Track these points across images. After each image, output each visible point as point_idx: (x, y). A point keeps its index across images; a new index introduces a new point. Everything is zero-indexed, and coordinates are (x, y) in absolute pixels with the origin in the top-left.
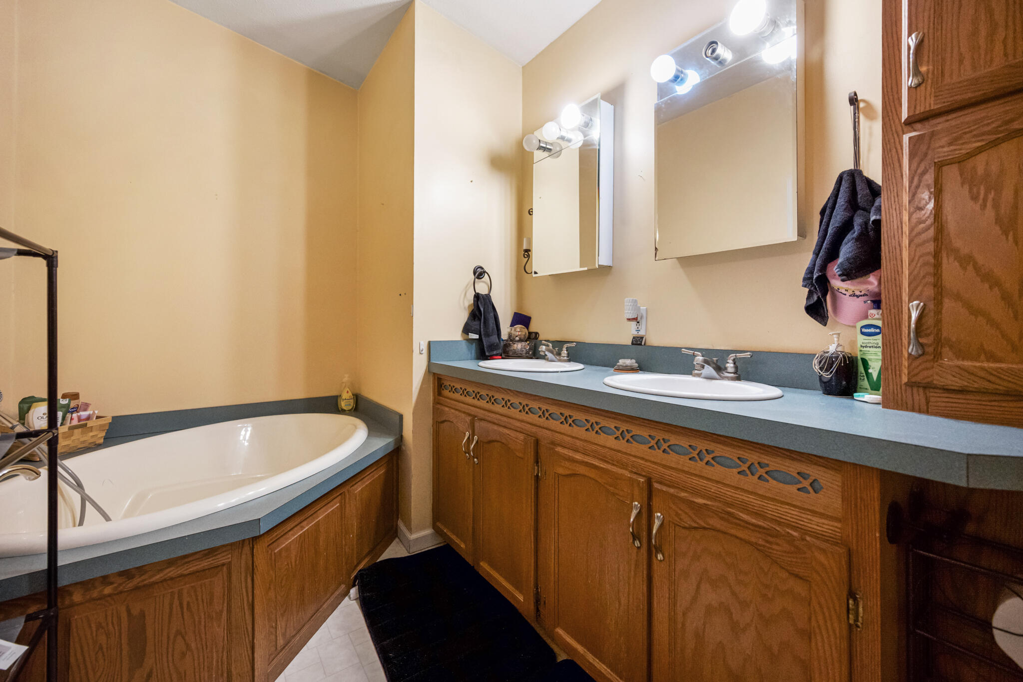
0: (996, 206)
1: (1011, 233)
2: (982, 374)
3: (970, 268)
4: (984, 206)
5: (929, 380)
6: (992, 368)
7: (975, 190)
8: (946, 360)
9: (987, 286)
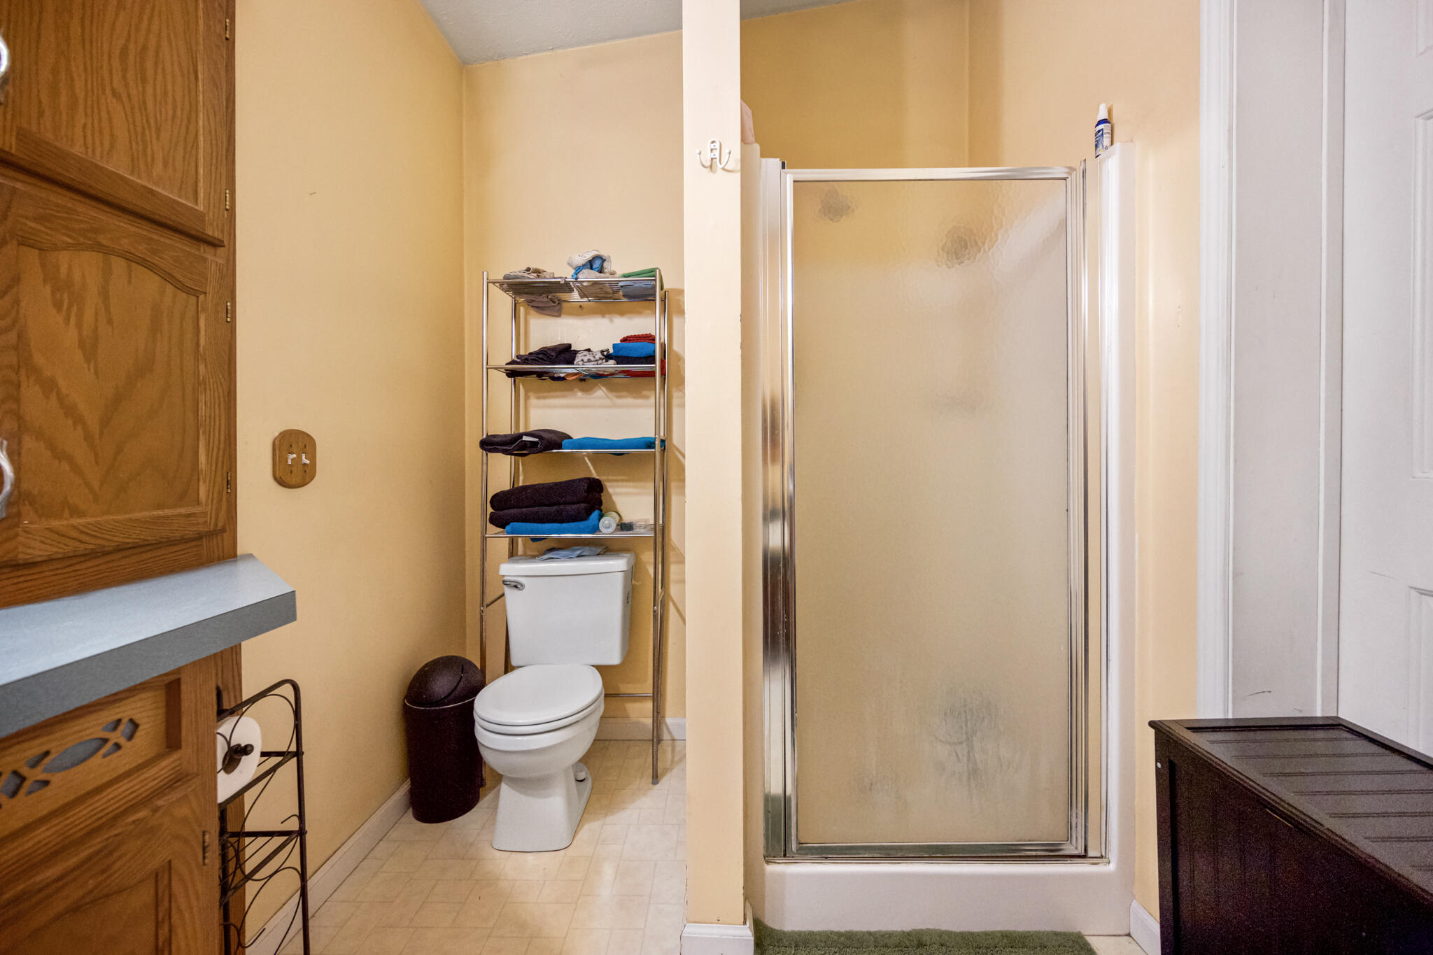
0: (79, 325)
1: (93, 361)
2: (74, 534)
3: (53, 397)
4: (67, 319)
5: (10, 555)
6: (80, 524)
7: (58, 295)
8: (26, 522)
9: (70, 422)
